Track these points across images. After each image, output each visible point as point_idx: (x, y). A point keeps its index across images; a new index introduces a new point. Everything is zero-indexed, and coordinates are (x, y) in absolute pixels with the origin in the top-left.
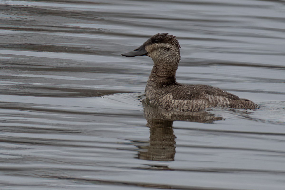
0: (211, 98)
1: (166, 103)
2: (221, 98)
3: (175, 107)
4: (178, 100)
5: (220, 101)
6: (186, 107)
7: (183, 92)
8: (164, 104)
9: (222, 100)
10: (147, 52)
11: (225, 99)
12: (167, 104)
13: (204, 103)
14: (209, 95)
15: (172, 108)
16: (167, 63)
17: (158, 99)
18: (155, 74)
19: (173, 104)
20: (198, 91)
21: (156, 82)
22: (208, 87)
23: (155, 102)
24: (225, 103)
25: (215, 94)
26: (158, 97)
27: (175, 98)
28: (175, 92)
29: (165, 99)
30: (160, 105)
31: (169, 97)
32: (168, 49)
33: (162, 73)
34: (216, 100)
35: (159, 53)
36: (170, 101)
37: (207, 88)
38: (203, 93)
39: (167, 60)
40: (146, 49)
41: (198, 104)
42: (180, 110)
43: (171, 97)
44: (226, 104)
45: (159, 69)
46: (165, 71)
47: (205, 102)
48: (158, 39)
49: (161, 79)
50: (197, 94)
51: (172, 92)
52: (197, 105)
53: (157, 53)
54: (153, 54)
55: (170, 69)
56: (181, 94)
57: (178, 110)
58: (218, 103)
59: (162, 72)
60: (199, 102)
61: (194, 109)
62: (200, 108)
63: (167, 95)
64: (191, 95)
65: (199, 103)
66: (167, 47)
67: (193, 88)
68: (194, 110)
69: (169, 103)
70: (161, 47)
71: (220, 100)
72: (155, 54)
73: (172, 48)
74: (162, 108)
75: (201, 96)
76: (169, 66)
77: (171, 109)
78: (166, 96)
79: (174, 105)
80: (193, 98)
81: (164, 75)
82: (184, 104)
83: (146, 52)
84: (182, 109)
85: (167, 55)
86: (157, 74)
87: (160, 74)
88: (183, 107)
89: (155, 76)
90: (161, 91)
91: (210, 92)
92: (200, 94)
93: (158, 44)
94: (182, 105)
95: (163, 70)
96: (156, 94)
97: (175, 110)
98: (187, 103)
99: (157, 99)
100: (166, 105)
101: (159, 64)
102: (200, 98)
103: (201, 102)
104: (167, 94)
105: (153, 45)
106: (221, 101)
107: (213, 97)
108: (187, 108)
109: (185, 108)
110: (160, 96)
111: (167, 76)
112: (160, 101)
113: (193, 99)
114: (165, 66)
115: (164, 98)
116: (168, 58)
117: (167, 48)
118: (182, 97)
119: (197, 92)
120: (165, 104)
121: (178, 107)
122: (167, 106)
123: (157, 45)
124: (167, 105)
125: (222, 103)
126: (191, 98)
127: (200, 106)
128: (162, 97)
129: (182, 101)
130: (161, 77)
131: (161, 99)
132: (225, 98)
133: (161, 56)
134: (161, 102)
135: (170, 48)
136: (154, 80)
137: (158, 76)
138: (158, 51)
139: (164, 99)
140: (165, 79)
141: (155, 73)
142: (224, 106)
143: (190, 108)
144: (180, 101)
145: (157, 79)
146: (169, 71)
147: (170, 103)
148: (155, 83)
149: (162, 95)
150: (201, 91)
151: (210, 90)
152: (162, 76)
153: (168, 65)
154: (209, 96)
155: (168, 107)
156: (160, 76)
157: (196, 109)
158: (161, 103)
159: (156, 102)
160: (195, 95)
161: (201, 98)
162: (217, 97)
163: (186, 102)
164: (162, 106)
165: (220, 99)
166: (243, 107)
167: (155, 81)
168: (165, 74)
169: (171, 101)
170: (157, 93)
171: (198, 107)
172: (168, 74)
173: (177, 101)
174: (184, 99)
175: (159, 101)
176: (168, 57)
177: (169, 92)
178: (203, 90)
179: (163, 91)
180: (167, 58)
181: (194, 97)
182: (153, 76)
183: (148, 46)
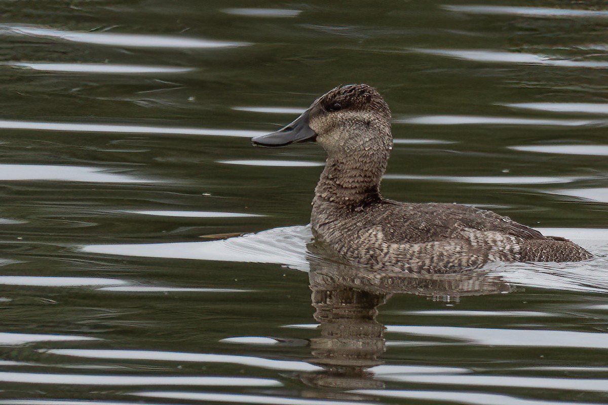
0: (477, 238)
1: (368, 249)
2: (499, 236)
3: (390, 262)
4: (397, 243)
5: (496, 245)
6: (418, 260)
7: (408, 223)
8: (363, 252)
9: (502, 241)
10: (315, 133)
11: (508, 239)
12: (371, 252)
13: (458, 249)
14: (471, 230)
15: (384, 264)
16: (365, 156)
17: (349, 242)
18: (331, 182)
19: (386, 254)
20: (445, 220)
21: (333, 201)
22: (466, 211)
23: (341, 248)
24: (508, 247)
25: (485, 227)
26: (349, 236)
27: (390, 238)
28: (389, 223)
29: (366, 242)
30: (355, 255)
31: (376, 236)
32: (368, 124)
33: (351, 180)
34: (486, 243)
35: (347, 134)
36: (377, 245)
37: (464, 212)
38: (456, 225)
39: (366, 149)
40: (312, 127)
41: (445, 253)
42: (403, 268)
43: (380, 235)
44: (511, 250)
45: (344, 171)
46: (357, 175)
47: (462, 248)
48: (341, 102)
49: (347, 192)
50: (441, 226)
51: (380, 223)
52: (442, 255)
53: (343, 135)
54: (331, 138)
55: (370, 169)
56: (403, 229)
57: (397, 269)
58: (491, 247)
59: (351, 177)
60: (447, 248)
61: (434, 264)
62: (448, 262)
63: (370, 232)
64: (428, 231)
65: (447, 251)
66: (366, 120)
67: (432, 213)
68: (435, 267)
69: (374, 251)
70: (350, 119)
71: (496, 241)
72: (337, 138)
73: (377, 121)
74: (359, 262)
75: (451, 233)
76: (369, 163)
77: (380, 265)
78: (367, 234)
79: (388, 256)
80: (433, 237)
81: (354, 185)
82: (412, 255)
83: (313, 134)
84: (407, 266)
85: (365, 137)
86: (338, 182)
87: (346, 181)
88: (410, 261)
89: (331, 188)
90: (354, 222)
91: (472, 221)
92: (448, 228)
93: (342, 113)
94: (408, 256)
95: (354, 173)
96: (343, 229)
97: (390, 268)
98: (420, 252)
99: (346, 241)
100: (368, 256)
101: (344, 161)
102: (451, 238)
103: (452, 247)
104: (369, 230)
105: (330, 116)
106: (499, 243)
107: (479, 234)
108: (420, 264)
109: (415, 263)
110: (353, 234)
111: (361, 187)
112: (355, 246)
113: (433, 240)
114: (359, 165)
115: (362, 239)
116: (369, 146)
117: (365, 123)
118: (406, 237)
119: (442, 222)
120: (365, 254)
121: (398, 261)
122: (370, 259)
123: (340, 115)
124: (372, 256)
125: (501, 249)
126: (428, 238)
127: (448, 257)
128: (359, 237)
129: (407, 246)
130: (346, 188)
131: (356, 242)
132: (508, 236)
133: (352, 142)
134: (357, 249)
135: (372, 121)
136: (330, 195)
137: (340, 186)
138: (344, 130)
139: (363, 242)
140: (356, 193)
141: (331, 179)
142: (505, 256)
143: (427, 262)
144: (403, 246)
145: (336, 194)
146: (367, 175)
147: (378, 251)
148: (332, 204)
149: (358, 231)
150: (451, 219)
151: (471, 218)
152: (350, 186)
153: (368, 161)
154: (471, 233)
155: (373, 261)
156: (344, 186)
157: (441, 264)
158: (356, 252)
159: (344, 249)
160: (438, 230)
161: (452, 236)
162: (490, 235)
163: (416, 247)
164: (359, 257)
165: (498, 239)
166: (552, 256)
167: (331, 199)
168: (358, 182)
169: (380, 245)
170: (346, 228)
171: (446, 260)
172: (363, 182)
173: (395, 246)
174: (412, 239)
175: (351, 247)
176: (369, 143)
177: (374, 224)
178: (457, 217)
179: (358, 222)
180: (367, 145)
181: (435, 234)
182: (326, 186)
183: (316, 120)
